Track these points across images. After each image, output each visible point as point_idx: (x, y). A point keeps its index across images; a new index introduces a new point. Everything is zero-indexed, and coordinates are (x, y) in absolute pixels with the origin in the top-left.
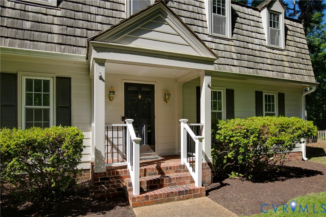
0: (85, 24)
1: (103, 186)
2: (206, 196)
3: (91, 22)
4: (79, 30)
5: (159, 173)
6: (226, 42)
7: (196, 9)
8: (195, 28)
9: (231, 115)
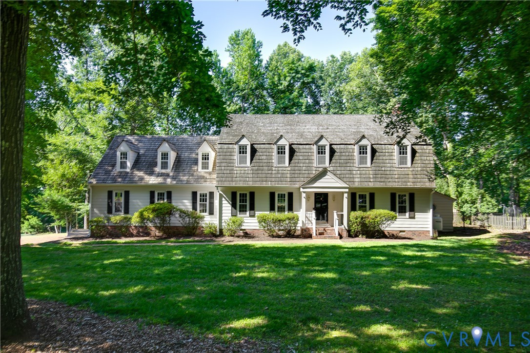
0: (299, 172)
2: (339, 239)
3: (301, 170)
4: (297, 174)
5: (324, 231)
6: (367, 169)
7: (350, 154)
8: (348, 165)
9: (372, 207)
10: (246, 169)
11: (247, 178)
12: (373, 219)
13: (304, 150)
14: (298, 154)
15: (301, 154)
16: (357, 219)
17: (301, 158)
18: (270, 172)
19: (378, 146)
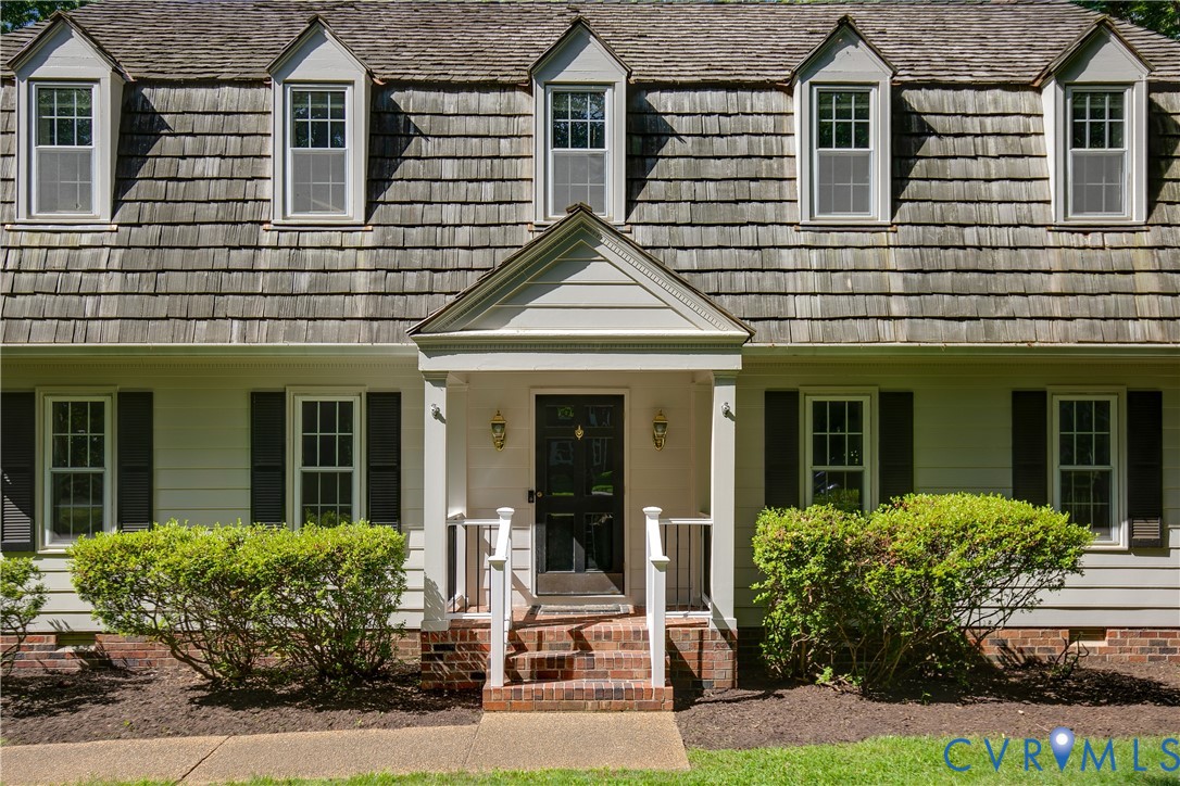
0: (429, 258)
1: (441, 663)
2: (673, 711)
3: (443, 248)
4: (415, 274)
5: (575, 645)
6: (868, 239)
7: (760, 144)
8: (749, 211)
9: (898, 481)
10: (86, 239)
11: (90, 300)
12: (913, 562)
13: (472, 125)
14: (428, 147)
15: (448, 146)
16: (799, 562)
17: (449, 169)
18: (239, 258)
19: (936, 94)
